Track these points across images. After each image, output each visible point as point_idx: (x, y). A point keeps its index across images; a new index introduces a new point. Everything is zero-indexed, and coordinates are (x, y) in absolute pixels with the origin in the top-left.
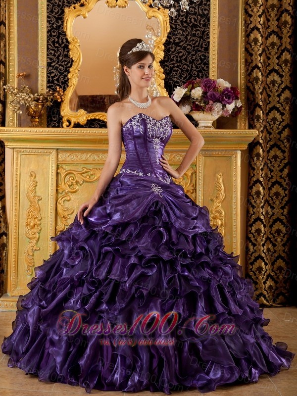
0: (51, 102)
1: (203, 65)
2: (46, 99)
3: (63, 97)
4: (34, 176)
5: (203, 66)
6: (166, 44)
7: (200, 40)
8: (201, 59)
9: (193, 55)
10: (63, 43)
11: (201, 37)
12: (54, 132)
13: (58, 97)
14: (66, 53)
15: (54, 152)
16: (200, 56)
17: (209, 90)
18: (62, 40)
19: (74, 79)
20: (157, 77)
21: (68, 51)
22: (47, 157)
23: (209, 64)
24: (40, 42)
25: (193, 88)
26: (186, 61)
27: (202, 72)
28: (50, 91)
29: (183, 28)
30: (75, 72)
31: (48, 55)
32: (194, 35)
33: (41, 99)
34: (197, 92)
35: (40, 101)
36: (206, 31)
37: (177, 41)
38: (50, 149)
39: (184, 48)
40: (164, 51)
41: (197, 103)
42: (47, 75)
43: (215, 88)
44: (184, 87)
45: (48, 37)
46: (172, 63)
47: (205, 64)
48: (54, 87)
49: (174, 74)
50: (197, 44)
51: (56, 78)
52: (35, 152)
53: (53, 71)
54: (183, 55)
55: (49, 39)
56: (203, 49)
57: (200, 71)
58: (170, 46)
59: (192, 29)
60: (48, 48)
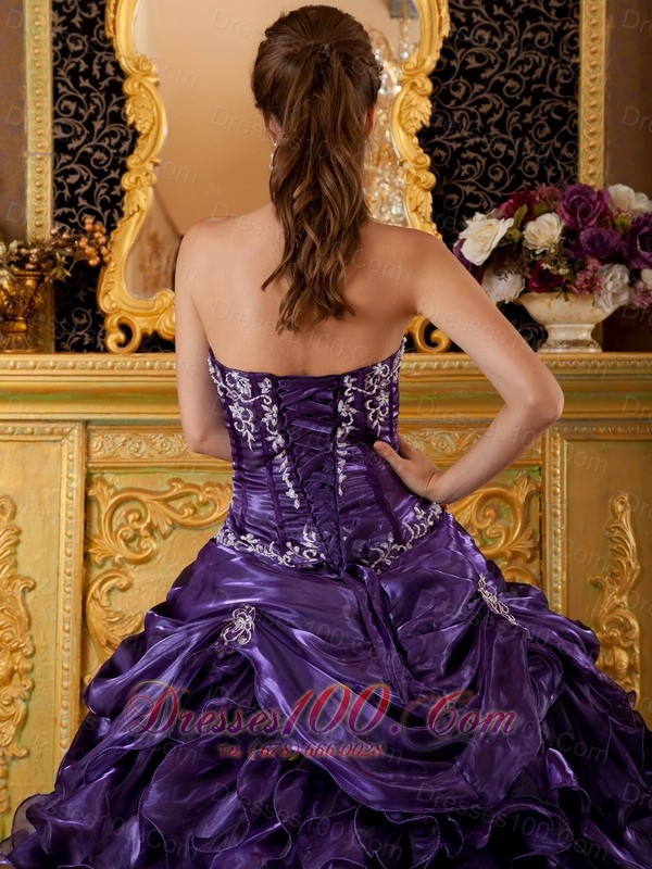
0: (67, 267)
1: (558, 140)
2: (51, 256)
3: (104, 250)
4: (9, 511)
5: (558, 145)
6: (439, 75)
7: (549, 62)
8: (551, 121)
9: (525, 110)
10: (104, 75)
11: (553, 52)
12: (74, 368)
13: (89, 250)
14: (116, 108)
15: (76, 434)
16: (549, 113)
17: (585, 224)
18: (103, 65)
19: (140, 193)
20: (411, 181)
21: (122, 104)
22: (54, 449)
23: (576, 139)
24: (29, 72)
25: (531, 216)
26: (503, 131)
27: (555, 164)
28: (62, 231)
29: (493, 23)
30: (144, 168)
31: (56, 115)
32: (528, 45)
33: (34, 258)
34: (546, 230)
35: (30, 266)
36: (568, 31)
37: (473, 63)
38: (64, 421)
39: (497, 88)
40: (432, 98)
41: (546, 266)
42: (55, 181)
43: (605, 216)
44: (501, 212)
45: (55, 58)
46: (457, 135)
47: (564, 138)
48: (76, 219)
49: (465, 172)
50: (539, 72)
51: (84, 189)
52: (12, 434)
53: (73, 166)
54: (494, 110)
55: (61, 65)
56: (558, 89)
57: (550, 162)
58: (451, 81)
59: (522, 26)
60: (56, 95)
